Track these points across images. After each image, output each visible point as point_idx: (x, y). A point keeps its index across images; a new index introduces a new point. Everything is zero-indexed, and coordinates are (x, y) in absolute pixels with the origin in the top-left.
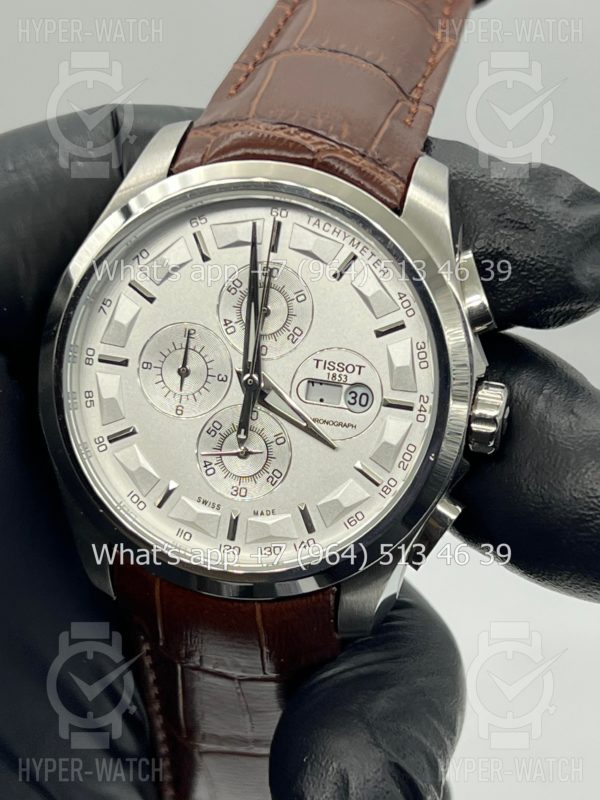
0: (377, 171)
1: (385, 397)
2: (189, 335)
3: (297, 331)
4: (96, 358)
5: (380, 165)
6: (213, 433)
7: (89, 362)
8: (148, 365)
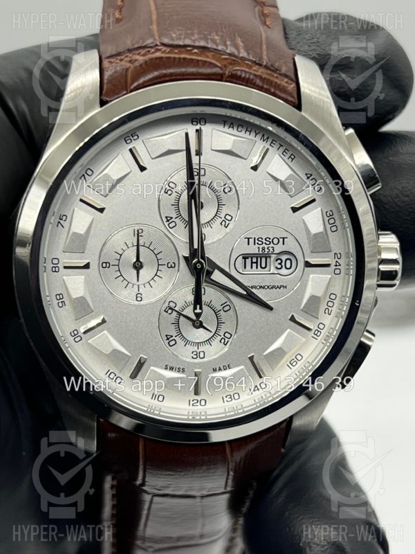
0: (273, 76)
1: (306, 260)
2: (138, 235)
3: (228, 217)
4: (61, 266)
5: (273, 71)
6: (170, 311)
7: (55, 269)
8: (106, 265)
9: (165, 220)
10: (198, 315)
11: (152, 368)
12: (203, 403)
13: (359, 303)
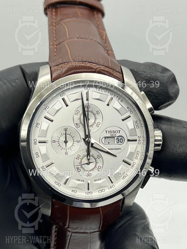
1: (128, 139)
2: (66, 130)
3: (99, 123)
4: (37, 142)
5: (114, 70)
6: (78, 159)
7: (35, 143)
8: (54, 141)
9: (76, 125)
10: (89, 159)
11: (72, 180)
12: (91, 193)
13: (148, 153)
